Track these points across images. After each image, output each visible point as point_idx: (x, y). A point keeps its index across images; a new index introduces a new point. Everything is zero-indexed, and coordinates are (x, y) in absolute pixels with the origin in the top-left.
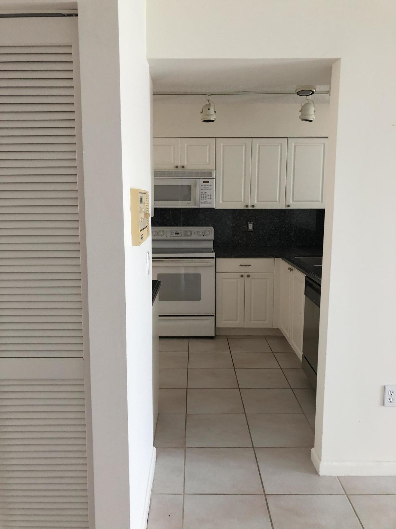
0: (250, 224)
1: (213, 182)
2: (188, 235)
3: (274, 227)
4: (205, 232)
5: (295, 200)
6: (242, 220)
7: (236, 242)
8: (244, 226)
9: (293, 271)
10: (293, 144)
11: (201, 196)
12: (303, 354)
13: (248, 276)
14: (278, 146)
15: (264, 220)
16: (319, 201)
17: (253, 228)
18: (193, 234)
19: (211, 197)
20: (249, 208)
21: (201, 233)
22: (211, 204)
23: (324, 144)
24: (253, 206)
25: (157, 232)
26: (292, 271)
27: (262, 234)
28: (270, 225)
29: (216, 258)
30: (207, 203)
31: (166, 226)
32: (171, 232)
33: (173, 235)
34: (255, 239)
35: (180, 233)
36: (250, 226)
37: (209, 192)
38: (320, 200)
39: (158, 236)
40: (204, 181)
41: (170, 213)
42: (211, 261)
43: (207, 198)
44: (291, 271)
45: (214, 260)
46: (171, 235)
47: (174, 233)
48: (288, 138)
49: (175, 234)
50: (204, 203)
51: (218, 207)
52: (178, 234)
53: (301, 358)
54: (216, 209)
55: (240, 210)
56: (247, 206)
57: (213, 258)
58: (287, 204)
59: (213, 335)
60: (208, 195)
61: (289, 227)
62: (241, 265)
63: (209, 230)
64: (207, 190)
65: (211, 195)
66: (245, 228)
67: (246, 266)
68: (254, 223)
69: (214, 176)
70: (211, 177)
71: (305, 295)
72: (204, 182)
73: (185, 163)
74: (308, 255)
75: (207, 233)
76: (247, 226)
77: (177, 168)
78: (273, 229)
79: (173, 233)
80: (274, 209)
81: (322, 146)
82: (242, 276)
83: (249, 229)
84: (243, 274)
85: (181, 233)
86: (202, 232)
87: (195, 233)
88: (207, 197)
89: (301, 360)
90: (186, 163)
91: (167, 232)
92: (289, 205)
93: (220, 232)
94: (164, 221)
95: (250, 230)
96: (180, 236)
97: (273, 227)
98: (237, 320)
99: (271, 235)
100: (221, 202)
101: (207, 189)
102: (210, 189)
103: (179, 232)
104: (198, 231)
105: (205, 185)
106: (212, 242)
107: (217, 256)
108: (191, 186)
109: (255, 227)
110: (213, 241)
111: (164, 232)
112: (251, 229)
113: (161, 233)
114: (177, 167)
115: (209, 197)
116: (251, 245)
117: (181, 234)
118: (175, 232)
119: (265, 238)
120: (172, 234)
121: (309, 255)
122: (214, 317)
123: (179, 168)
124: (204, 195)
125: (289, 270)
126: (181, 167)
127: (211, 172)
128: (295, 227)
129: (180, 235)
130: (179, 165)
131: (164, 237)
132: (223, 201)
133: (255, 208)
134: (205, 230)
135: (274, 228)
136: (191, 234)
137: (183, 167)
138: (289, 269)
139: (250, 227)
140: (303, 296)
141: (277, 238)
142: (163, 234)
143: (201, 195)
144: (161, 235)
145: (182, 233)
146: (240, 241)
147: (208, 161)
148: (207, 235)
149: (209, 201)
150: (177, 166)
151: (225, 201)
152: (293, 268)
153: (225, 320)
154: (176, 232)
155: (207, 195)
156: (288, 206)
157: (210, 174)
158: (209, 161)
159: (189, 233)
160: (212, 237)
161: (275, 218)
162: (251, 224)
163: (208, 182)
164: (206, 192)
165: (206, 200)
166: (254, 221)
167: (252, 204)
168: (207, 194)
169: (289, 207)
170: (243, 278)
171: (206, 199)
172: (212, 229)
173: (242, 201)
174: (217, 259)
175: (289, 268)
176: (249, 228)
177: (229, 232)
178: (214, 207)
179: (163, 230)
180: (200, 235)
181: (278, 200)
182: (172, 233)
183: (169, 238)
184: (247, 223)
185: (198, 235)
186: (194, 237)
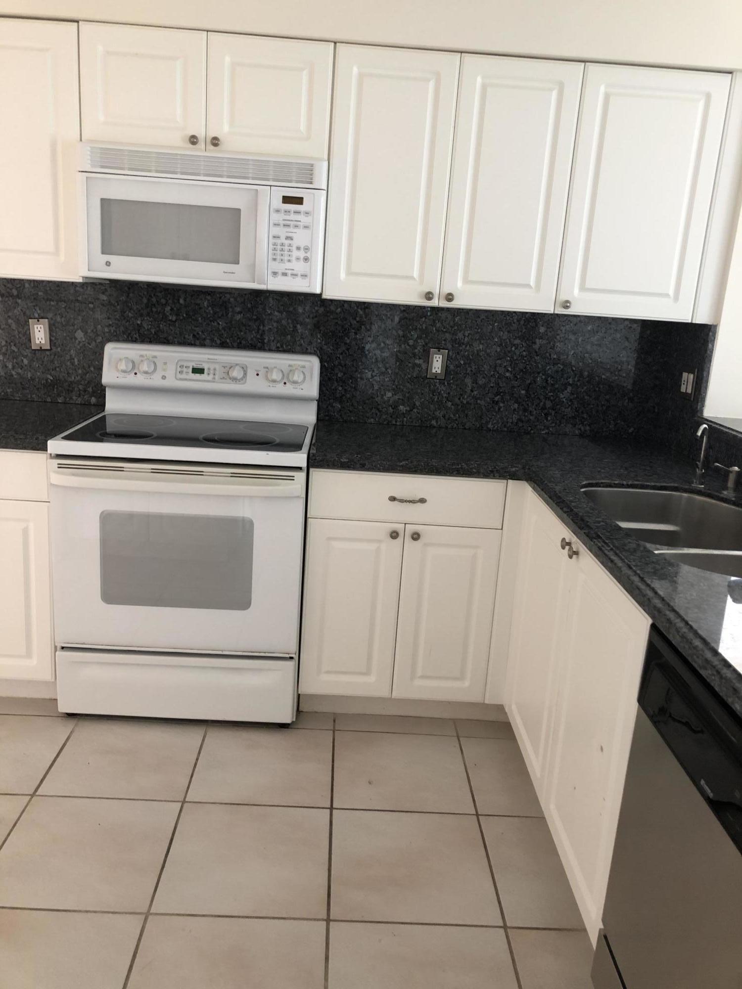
0: (438, 356)
1: (315, 202)
2: (235, 379)
3: (510, 369)
4: (291, 371)
5: (588, 286)
6: (411, 342)
7: (391, 410)
8: (417, 361)
9: (578, 558)
10: (602, 89)
11: (275, 249)
12: (602, 927)
13: (416, 536)
14: (551, 90)
15: (481, 347)
16: (667, 295)
17: (446, 369)
18: (251, 374)
19: (308, 255)
20: (435, 303)
21: (275, 376)
22: (307, 280)
23: (708, 97)
24: (450, 297)
25: (133, 362)
26: (574, 556)
27: (472, 391)
28: (499, 362)
29: (311, 470)
30: (292, 275)
31: (166, 342)
32: (180, 363)
33: (184, 376)
34: (449, 404)
35: (209, 369)
36: (435, 360)
37: (300, 237)
38: (671, 292)
39: (136, 374)
40: (284, 197)
41: (182, 301)
42: (291, 478)
43: (293, 259)
44: (571, 557)
45: (301, 476)
46: (179, 376)
47: (189, 367)
48: (587, 64)
49: (193, 372)
50: (285, 274)
51: (332, 293)
52: (203, 373)
53: (594, 937)
54: (324, 297)
55: (406, 309)
56: (429, 296)
57: (299, 469)
58: (563, 297)
59: (287, 719)
60: (298, 248)
61: (557, 372)
62: (393, 499)
63: (304, 367)
64: (295, 230)
65: (307, 249)
66: (419, 366)
67: (410, 502)
68: (450, 353)
69: (321, 180)
70: (311, 183)
71: (638, 704)
72: (287, 200)
73: (223, 130)
74: (625, 483)
75: (297, 377)
76: (427, 360)
77: (194, 143)
78: (508, 374)
79: (185, 370)
80: (515, 312)
81: (701, 104)
82: (394, 535)
83: (434, 371)
84: (399, 527)
85: (212, 369)
86: (282, 372)
87: (258, 375)
88: (295, 253)
89: (595, 948)
90: (226, 128)
91: (165, 363)
92: (567, 302)
93: (340, 375)
94: (159, 327)
95: (436, 374)
96: (208, 381)
97: (508, 371)
98: (367, 673)
99: (497, 394)
100: (343, 275)
101: (296, 226)
102: (306, 227)
103: (205, 366)
104: (267, 368)
105: (287, 212)
106: (314, 407)
107: (313, 462)
108: (239, 210)
109: (452, 367)
110: (316, 403)
111: (155, 364)
112: (439, 371)
113: (145, 367)
114: (193, 140)
115: (302, 254)
116: (434, 422)
117: (212, 372)
118: (191, 365)
119: (482, 403)
120: (181, 372)
121: (630, 483)
122: (291, 665)
123: (201, 145)
124: (282, 245)
125: (563, 548)
126: (209, 140)
127: (312, 165)
128: (576, 375)
129: (210, 377)
130: (201, 134)
131: (156, 381)
132: (349, 273)
133: (457, 304)
134: (290, 366)
135: (511, 372)
136: (245, 374)
137: (215, 142)
138: (565, 544)
139: (437, 364)
140: (633, 706)
141: (516, 406)
142: (153, 368)
143: (275, 244)
144: (146, 373)
145: (215, 369)
146: (401, 407)
147: (303, 127)
148: (295, 382)
149: (299, 267)
150: (193, 137)
151: (357, 274)
152: (578, 544)
153: (328, 672)
154: (195, 366)
155: (294, 248)
156: (566, 305)
157: (307, 173)
158: (309, 127)
159: (236, 373)
160: (312, 389)
161: (517, 342)
162: (441, 356)
163: (299, 201)
164: (290, 235)
165: (288, 265)
166: (450, 346)
167: (446, 290)
168: (295, 243)
169: (567, 307)
170: (400, 540)
171: (289, 261)
172: (313, 363)
173: (412, 278)
174: (316, 474)
175: (564, 539)
176: (431, 369)
177: (370, 376)
178: (318, 291)
179: (155, 357)
180: (274, 381)
181: (532, 283)
182: (181, 366)
183: (171, 382)
184: (429, 352)
185: (267, 379)
186: (254, 385)
